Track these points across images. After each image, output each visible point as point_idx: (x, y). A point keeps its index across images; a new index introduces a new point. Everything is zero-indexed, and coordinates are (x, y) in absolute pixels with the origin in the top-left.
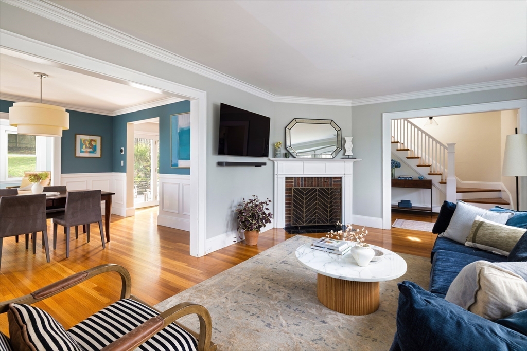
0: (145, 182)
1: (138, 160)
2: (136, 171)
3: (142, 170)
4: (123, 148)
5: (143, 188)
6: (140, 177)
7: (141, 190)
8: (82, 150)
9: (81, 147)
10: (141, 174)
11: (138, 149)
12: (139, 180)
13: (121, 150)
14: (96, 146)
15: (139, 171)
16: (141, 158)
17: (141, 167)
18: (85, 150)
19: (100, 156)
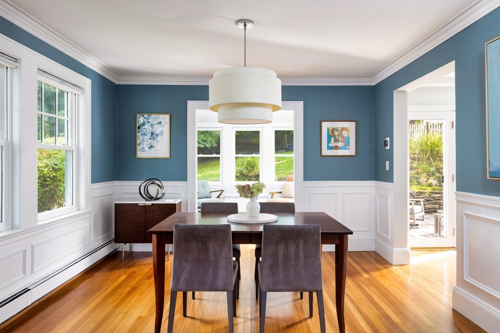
0: (439, 193)
1: (428, 159)
2: (425, 175)
3: (433, 174)
4: (388, 139)
5: (435, 203)
6: (430, 185)
7: (432, 206)
8: (330, 145)
9: (329, 142)
10: (432, 181)
11: (427, 140)
12: (429, 190)
13: (386, 141)
14: (348, 138)
15: (429, 175)
16: (432, 155)
17: (432, 169)
18: (333, 145)
19: (354, 154)
